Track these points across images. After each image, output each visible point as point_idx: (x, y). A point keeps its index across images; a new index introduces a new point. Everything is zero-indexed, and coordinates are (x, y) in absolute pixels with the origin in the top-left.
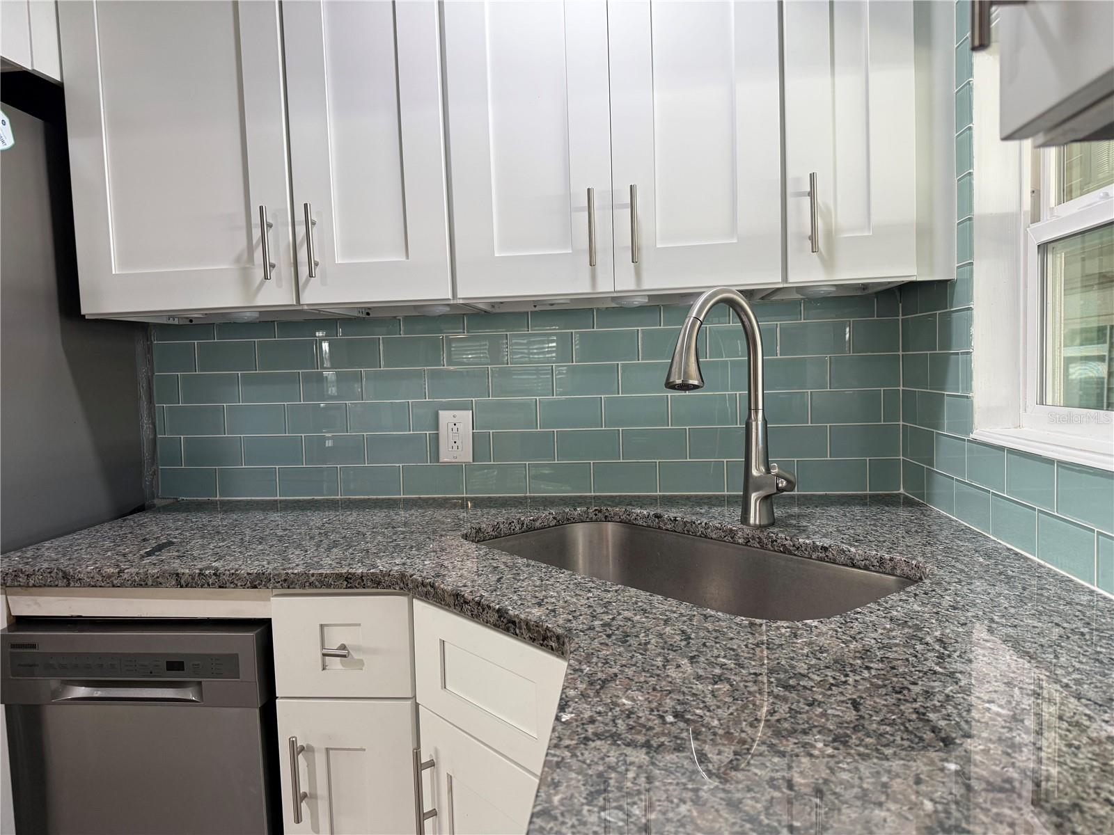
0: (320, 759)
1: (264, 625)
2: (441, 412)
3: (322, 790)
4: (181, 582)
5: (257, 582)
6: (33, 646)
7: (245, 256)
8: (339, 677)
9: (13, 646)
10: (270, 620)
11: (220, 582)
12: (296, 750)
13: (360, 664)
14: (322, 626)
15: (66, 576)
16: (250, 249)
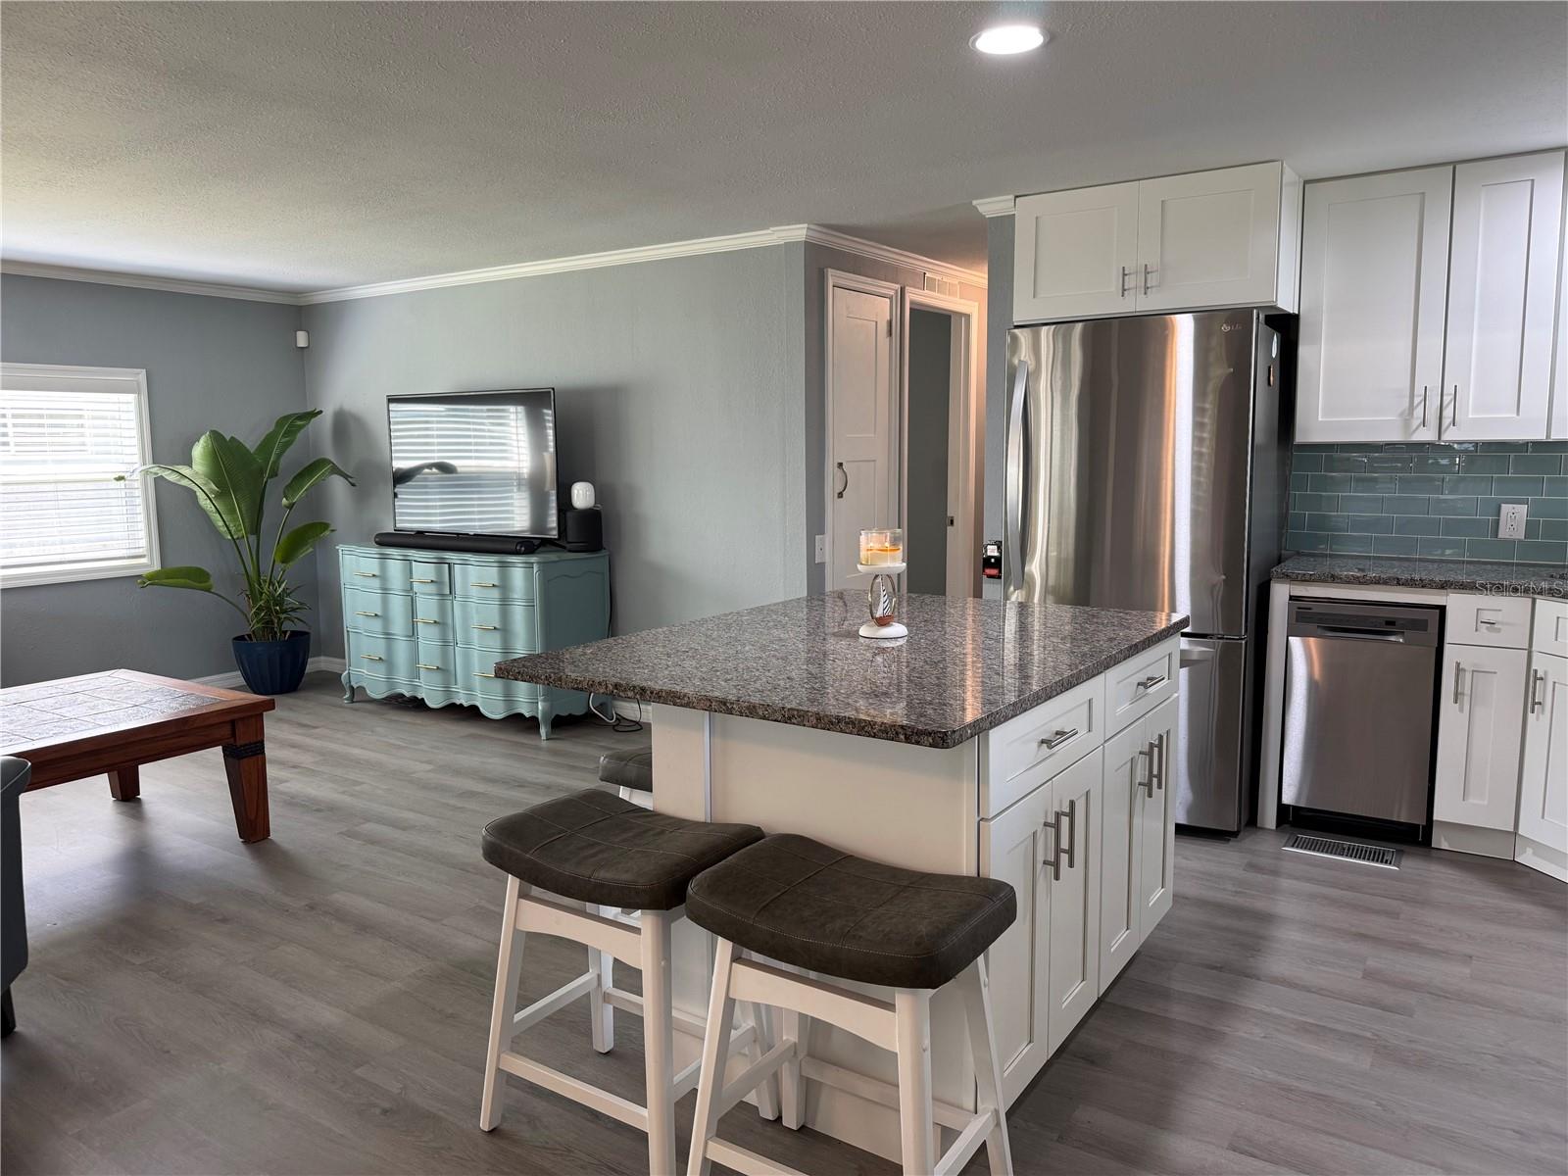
0: (1468, 676)
1: (1442, 609)
2: (1503, 505)
3: (1467, 691)
4: (1399, 582)
5: (1444, 586)
6: (1310, 609)
7: (1407, 412)
8: (1485, 636)
9: (1299, 608)
10: (1445, 607)
11: (1423, 585)
12: (1459, 670)
13: (1499, 630)
14: (1478, 610)
15: (1333, 576)
16: (1412, 408)
